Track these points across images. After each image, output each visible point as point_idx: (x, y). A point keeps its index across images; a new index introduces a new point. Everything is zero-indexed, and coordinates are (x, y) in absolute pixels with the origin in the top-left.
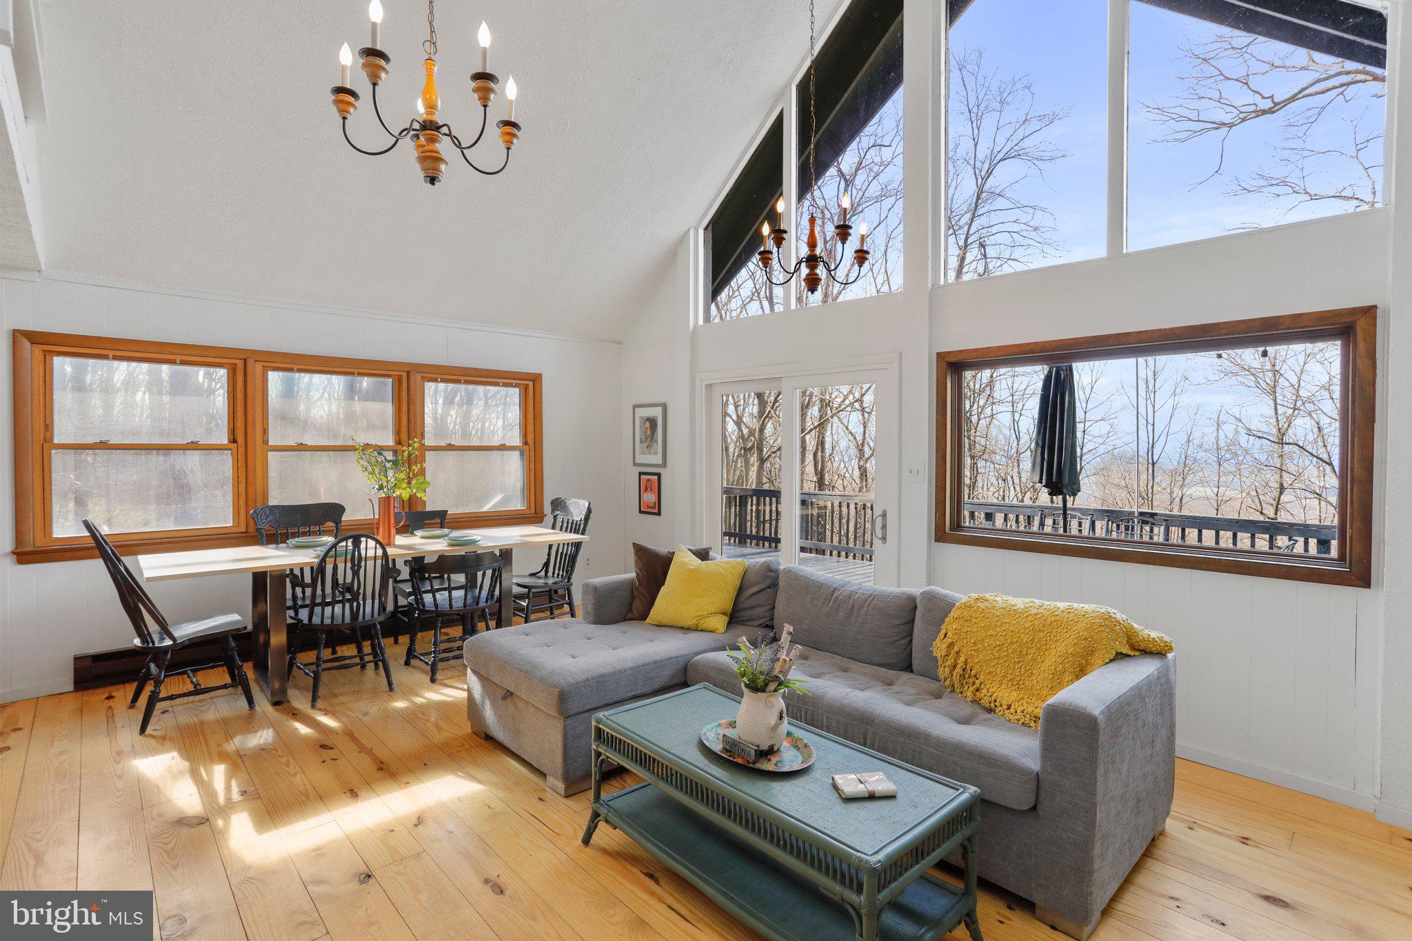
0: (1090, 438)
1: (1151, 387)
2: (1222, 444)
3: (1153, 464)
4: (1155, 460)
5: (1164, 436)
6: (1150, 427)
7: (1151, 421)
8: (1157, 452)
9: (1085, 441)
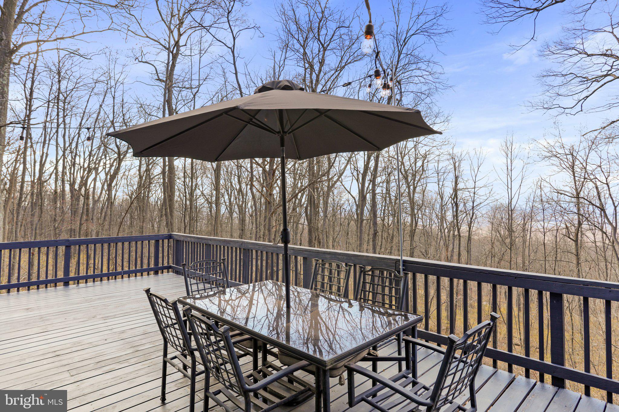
0: (478, 196)
1: (509, 168)
2: (544, 199)
3: (512, 210)
4: (512, 208)
5: (517, 195)
6: (509, 190)
7: (510, 187)
8: (514, 203)
9: (475, 198)
